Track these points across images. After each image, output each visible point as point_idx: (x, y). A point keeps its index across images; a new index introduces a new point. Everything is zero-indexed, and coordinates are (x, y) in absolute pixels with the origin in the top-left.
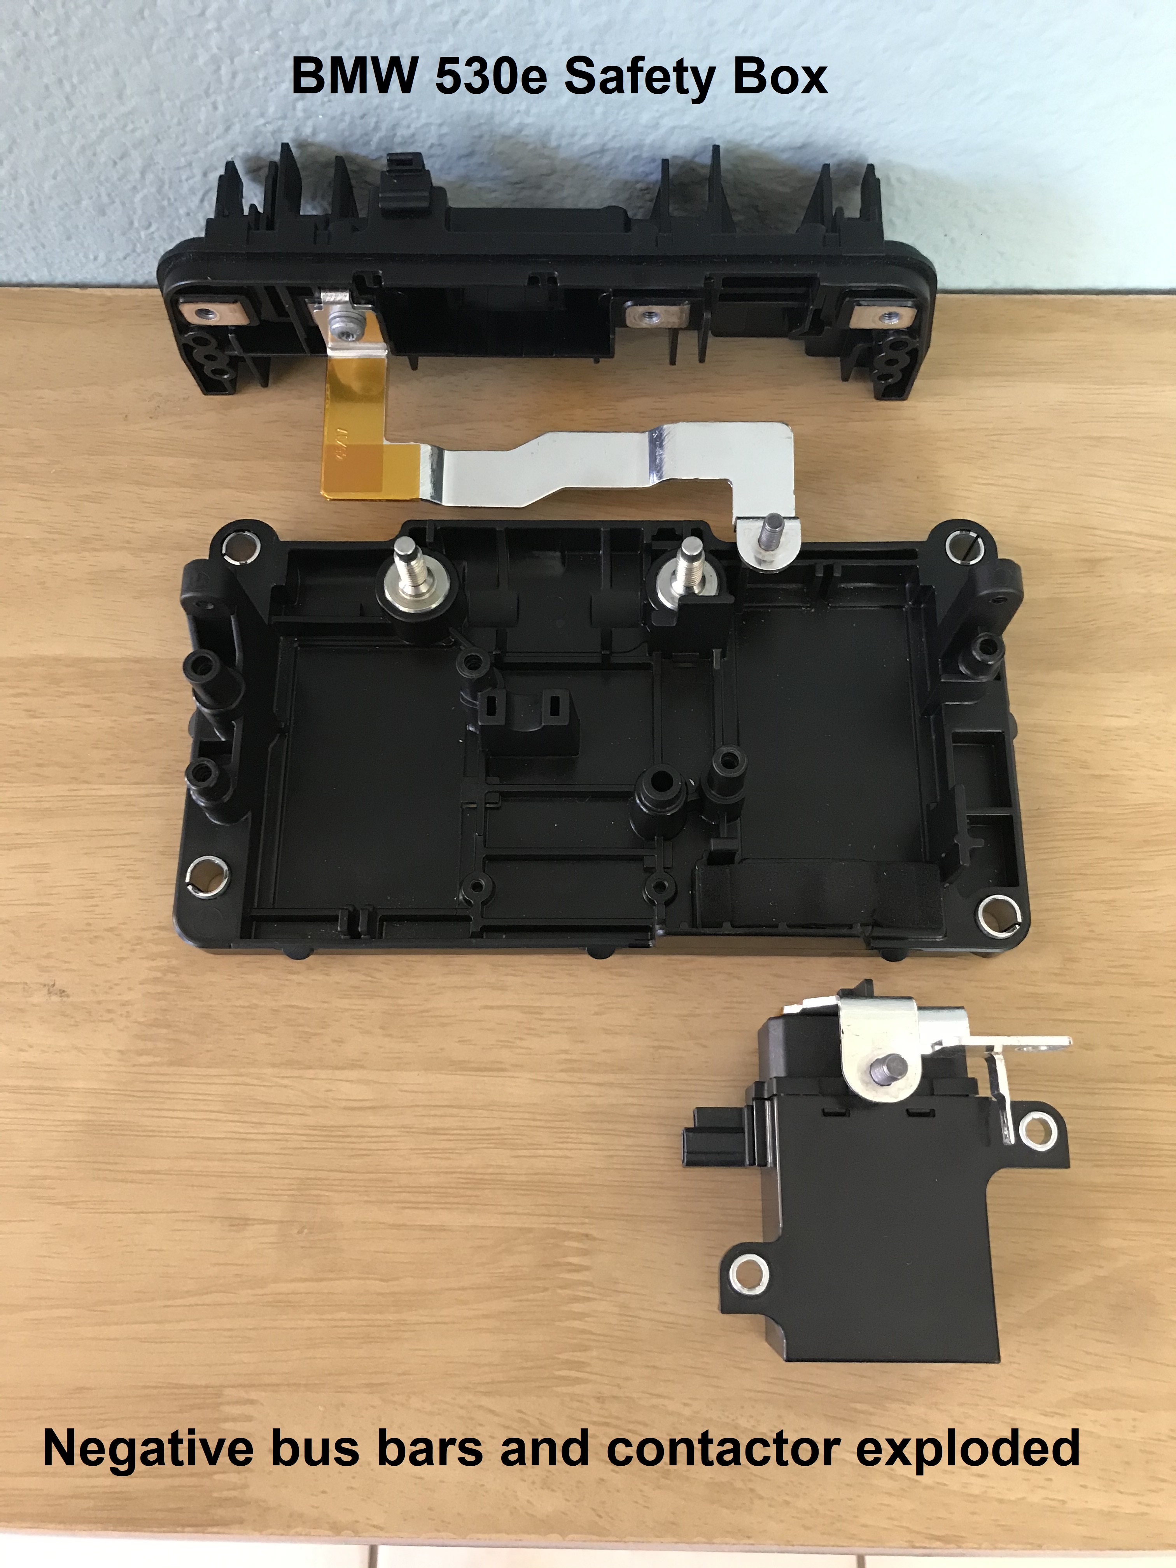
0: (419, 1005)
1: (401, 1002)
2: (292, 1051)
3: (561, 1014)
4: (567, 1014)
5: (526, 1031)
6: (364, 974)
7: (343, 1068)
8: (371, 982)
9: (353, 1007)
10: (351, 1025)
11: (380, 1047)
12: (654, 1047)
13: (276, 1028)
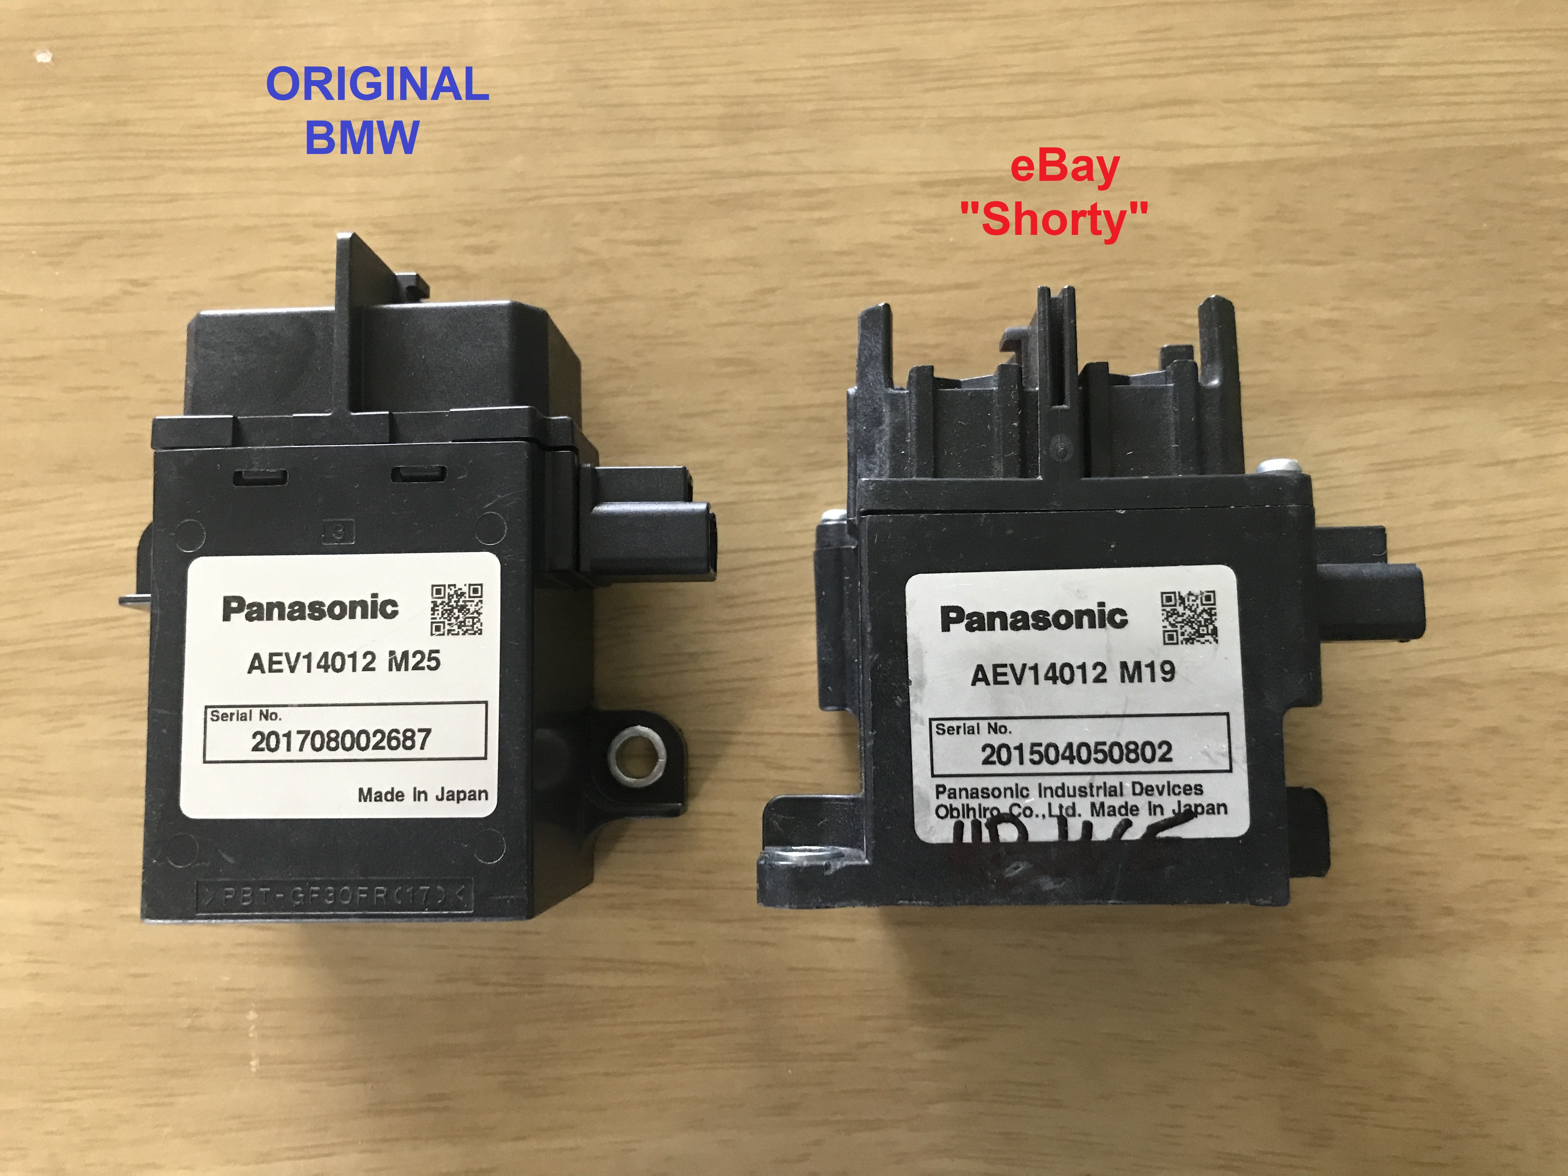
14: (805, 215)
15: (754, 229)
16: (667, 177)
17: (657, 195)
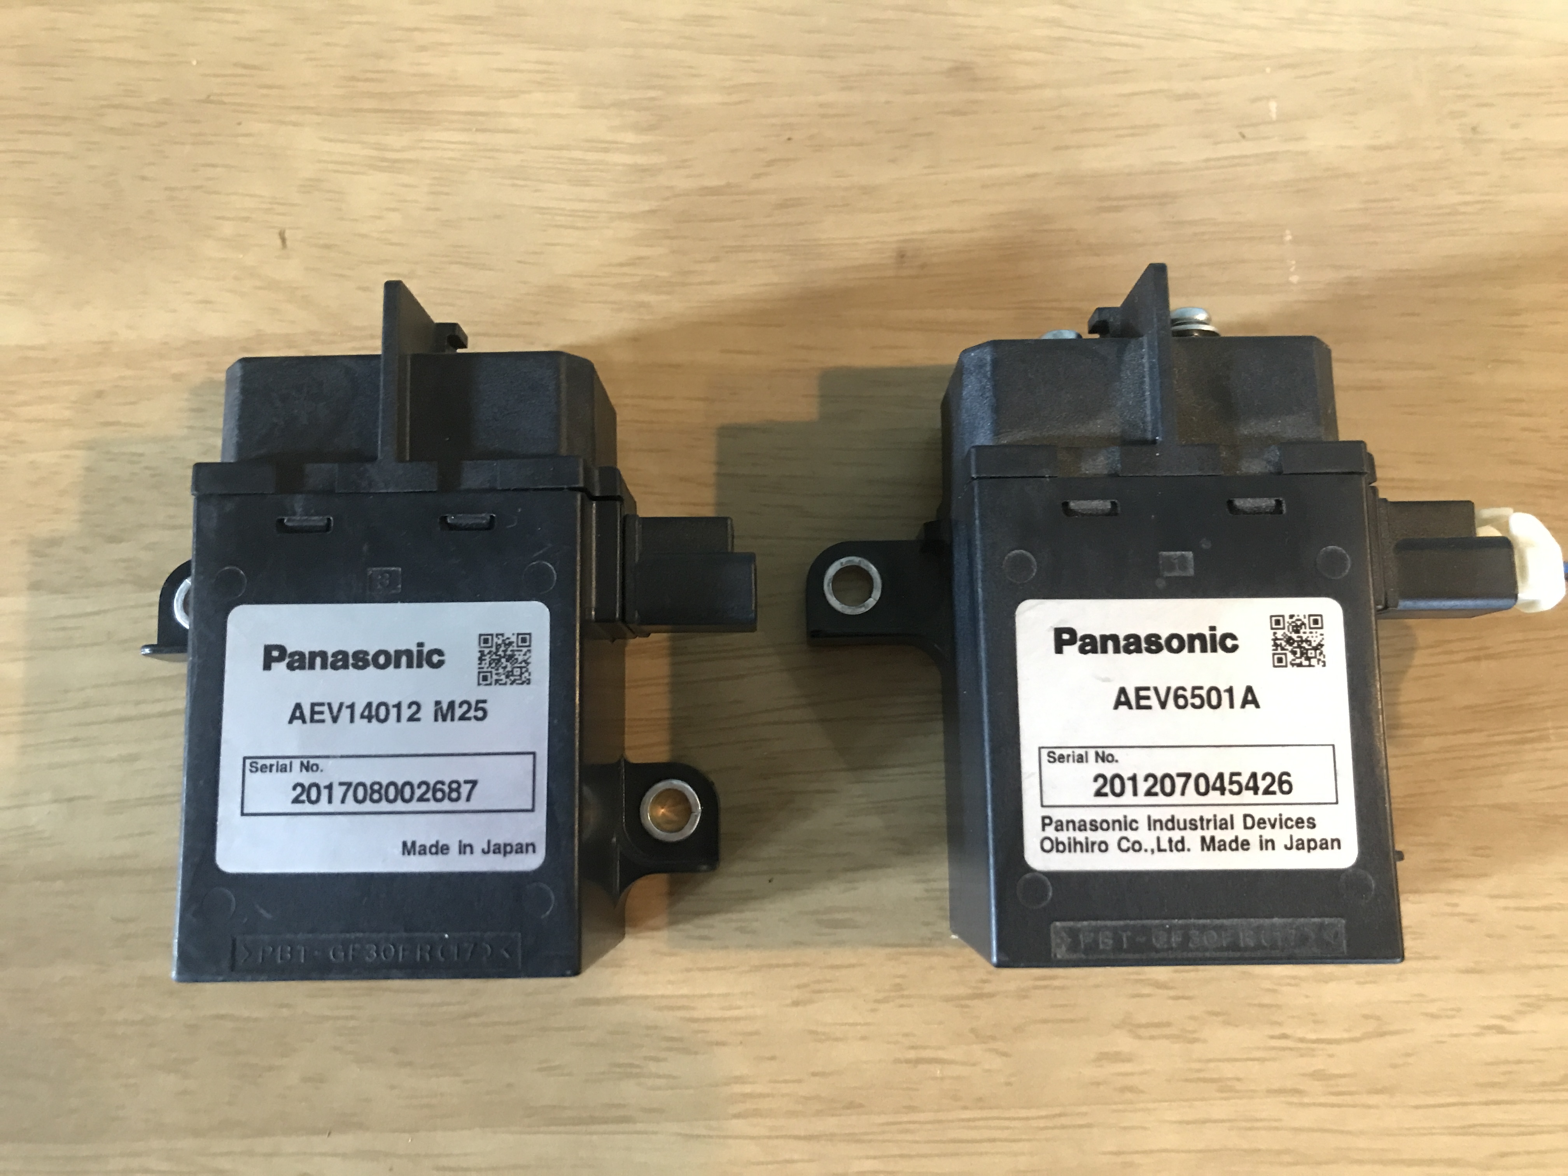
14: (759, 1089)
15: (814, 1074)
16: (909, 1137)
17: (921, 1117)
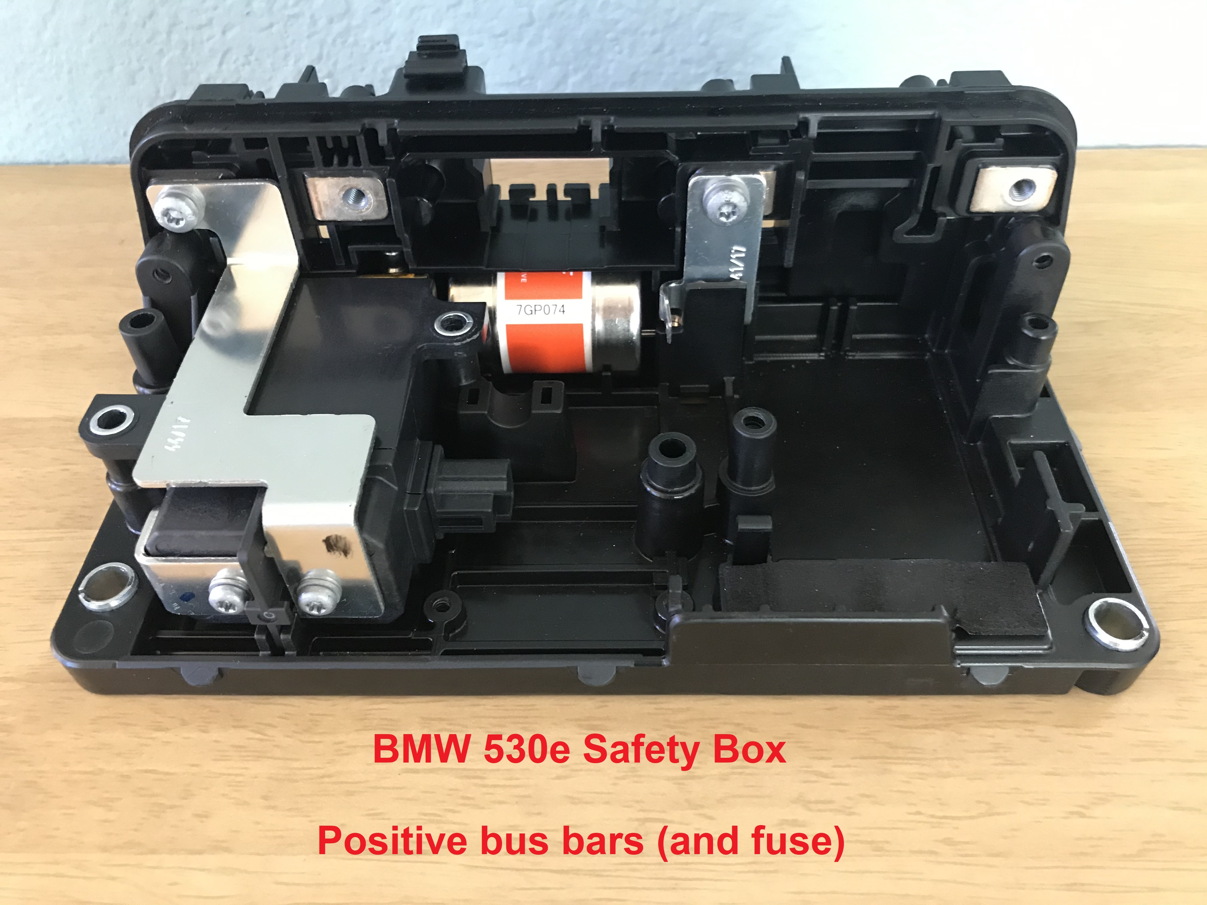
0: (318, 768)
1: (296, 765)
2: (136, 830)
3: (511, 779)
4: (517, 779)
5: (461, 801)
6: (253, 731)
7: (200, 852)
8: (261, 740)
9: (231, 771)
10: (224, 795)
11: (258, 823)
12: (638, 820)
13: (120, 799)
